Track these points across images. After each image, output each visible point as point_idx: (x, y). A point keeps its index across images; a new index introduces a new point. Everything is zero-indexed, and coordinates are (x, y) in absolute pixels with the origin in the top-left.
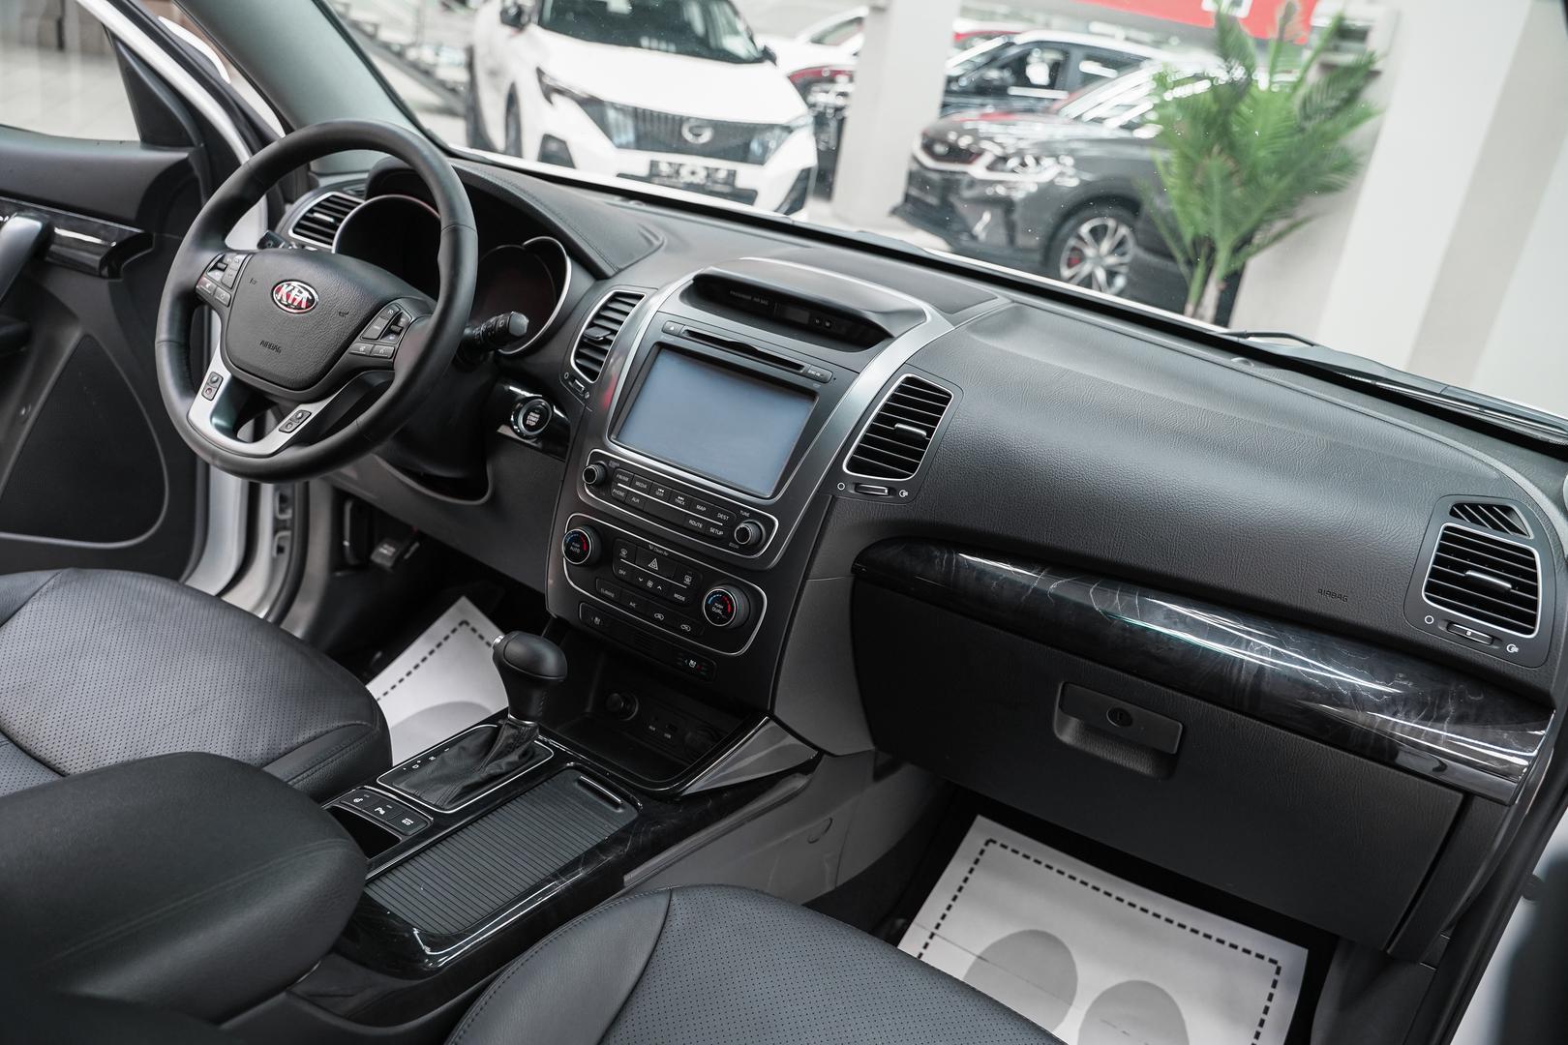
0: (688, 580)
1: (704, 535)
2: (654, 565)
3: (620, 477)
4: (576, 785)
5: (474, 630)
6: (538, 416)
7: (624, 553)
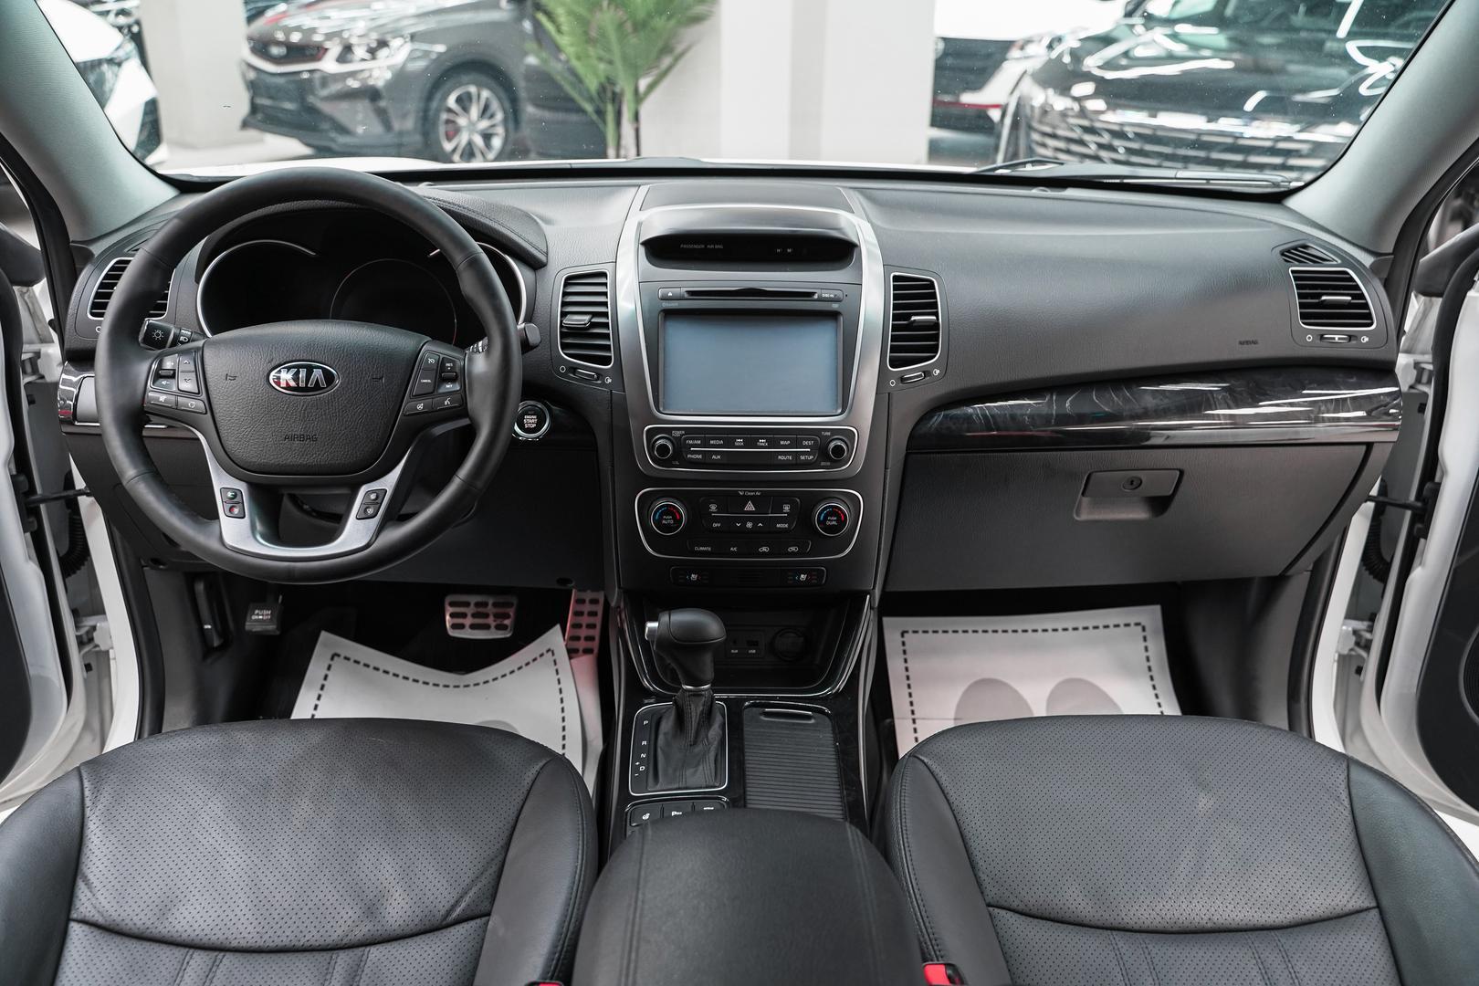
0: (787, 508)
1: (796, 464)
2: (750, 507)
3: (691, 442)
4: (763, 718)
5: (347, 659)
7: (713, 508)
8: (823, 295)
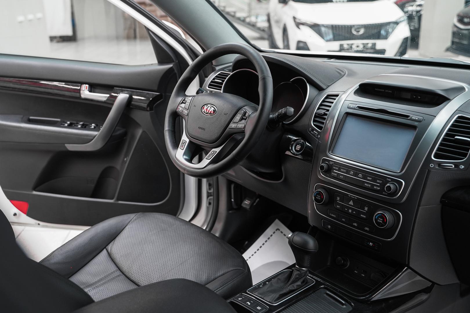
0: (366, 209)
1: (372, 190)
2: (351, 203)
3: (335, 168)
4: (325, 295)
5: (282, 232)
6: (300, 146)
7: (338, 198)
8: (413, 118)
